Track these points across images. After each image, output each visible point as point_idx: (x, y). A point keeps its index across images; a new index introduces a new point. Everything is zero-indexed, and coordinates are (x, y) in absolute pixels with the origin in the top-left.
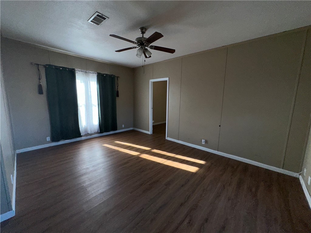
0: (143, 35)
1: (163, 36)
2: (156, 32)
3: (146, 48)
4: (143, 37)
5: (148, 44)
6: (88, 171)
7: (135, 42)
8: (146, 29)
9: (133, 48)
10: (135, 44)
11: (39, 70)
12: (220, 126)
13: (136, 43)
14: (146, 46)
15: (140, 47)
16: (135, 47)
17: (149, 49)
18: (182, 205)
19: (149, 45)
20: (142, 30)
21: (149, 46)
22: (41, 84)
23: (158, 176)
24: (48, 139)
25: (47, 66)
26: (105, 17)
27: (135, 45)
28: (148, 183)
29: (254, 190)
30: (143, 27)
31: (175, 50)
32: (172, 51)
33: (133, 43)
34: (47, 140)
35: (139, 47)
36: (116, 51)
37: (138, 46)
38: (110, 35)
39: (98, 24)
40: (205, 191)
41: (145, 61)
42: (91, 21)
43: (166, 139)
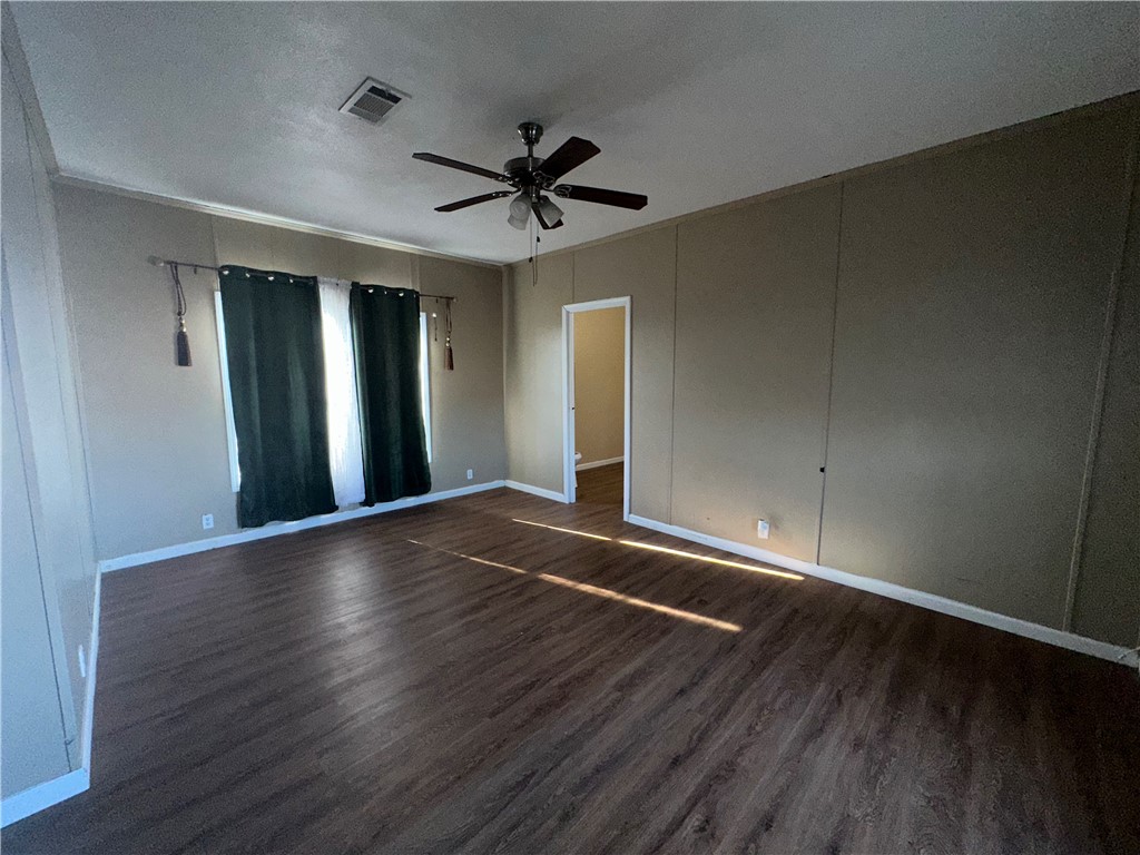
0: (530, 151)
1: (599, 151)
2: (573, 138)
3: (543, 193)
4: (530, 155)
5: (549, 179)
6: (341, 635)
7: (504, 176)
8: (540, 131)
9: (497, 195)
10: (502, 181)
11: (177, 282)
12: (822, 470)
13: (504, 179)
14: (542, 188)
15: (520, 193)
16: (505, 194)
17: (552, 197)
18: (676, 762)
19: (551, 184)
20: (527, 132)
21: (552, 188)
22: (185, 330)
23: (591, 656)
24: (208, 522)
25: (226, 273)
26: (398, 95)
27: (506, 187)
28: (555, 682)
29: (954, 710)
30: (529, 124)
31: (646, 198)
32: (636, 202)
33: (497, 179)
34: (205, 527)
35: (519, 190)
36: (439, 209)
37: (515, 189)
38: (416, 156)
39: (374, 121)
40: (766, 712)
41: (538, 240)
42: (350, 111)
43: (625, 519)
